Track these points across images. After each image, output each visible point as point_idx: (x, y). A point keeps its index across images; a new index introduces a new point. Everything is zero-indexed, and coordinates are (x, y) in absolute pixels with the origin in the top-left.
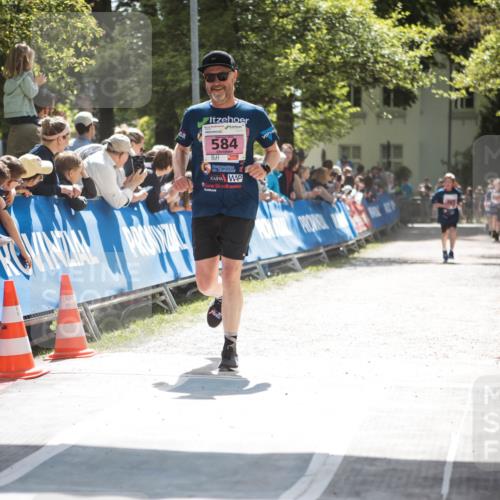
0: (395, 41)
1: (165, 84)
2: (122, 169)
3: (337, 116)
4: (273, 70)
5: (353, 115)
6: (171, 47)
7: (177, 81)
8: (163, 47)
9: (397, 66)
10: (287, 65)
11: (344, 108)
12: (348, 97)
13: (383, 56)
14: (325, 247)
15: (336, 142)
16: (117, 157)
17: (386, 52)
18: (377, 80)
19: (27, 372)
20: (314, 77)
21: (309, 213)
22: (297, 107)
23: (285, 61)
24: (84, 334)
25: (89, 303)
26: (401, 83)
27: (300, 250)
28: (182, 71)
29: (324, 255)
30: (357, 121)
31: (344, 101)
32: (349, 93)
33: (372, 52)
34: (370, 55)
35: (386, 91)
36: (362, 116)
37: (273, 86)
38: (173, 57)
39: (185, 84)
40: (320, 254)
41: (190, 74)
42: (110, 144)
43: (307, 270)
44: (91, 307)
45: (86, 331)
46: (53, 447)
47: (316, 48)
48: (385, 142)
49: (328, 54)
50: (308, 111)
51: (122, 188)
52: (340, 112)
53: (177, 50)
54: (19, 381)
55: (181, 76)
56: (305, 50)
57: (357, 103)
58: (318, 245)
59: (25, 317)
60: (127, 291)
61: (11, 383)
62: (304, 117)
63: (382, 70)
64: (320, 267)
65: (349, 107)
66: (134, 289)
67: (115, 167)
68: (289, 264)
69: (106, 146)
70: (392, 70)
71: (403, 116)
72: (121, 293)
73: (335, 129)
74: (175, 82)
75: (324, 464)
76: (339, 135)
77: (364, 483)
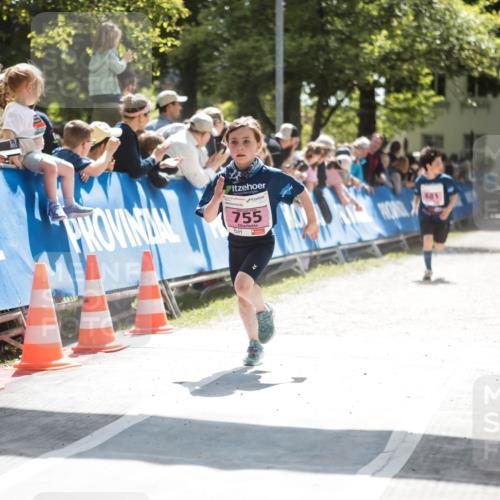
0: (482, 29)
1: (249, 68)
2: (204, 149)
3: (420, 104)
4: (357, 56)
5: (437, 105)
6: (255, 31)
7: (261, 66)
8: (247, 31)
9: (483, 53)
10: (372, 52)
11: (428, 97)
12: (432, 86)
13: (469, 43)
14: (405, 234)
15: (418, 130)
16: (199, 137)
17: (472, 39)
18: (462, 68)
19: (108, 345)
20: (399, 63)
21: (389, 200)
22: (380, 95)
23: (370, 48)
24: (164, 311)
25: (170, 280)
26: (487, 71)
27: (380, 236)
28: (266, 55)
29: (405, 242)
30: (440, 110)
31: (427, 90)
32: (433, 82)
33: (458, 39)
34: (455, 42)
35: (471, 79)
36: (445, 105)
37: (358, 73)
38: (258, 41)
39: (268, 68)
40: (400, 241)
41: (274, 59)
42: (192, 124)
43: (387, 257)
44: (171, 285)
45: (166, 308)
46: (133, 417)
47: (402, 35)
48: (468, 132)
49: (414, 41)
50: (391, 99)
51: (205, 168)
52: (424, 101)
53: (261, 34)
54: (99, 354)
55: (265, 60)
56: (391, 37)
57: (441, 91)
58: (398, 232)
59: (107, 293)
60: (207, 270)
61: (91, 356)
62: (387, 105)
63: (468, 57)
64: (400, 254)
65: (433, 96)
66: (214, 268)
67: (197, 147)
68: (369, 251)
69: (188, 126)
70: (478, 57)
71: (487, 106)
72: (201, 273)
73: (418, 118)
74: (258, 67)
75: (404, 441)
76: (422, 124)
77: (443, 461)
